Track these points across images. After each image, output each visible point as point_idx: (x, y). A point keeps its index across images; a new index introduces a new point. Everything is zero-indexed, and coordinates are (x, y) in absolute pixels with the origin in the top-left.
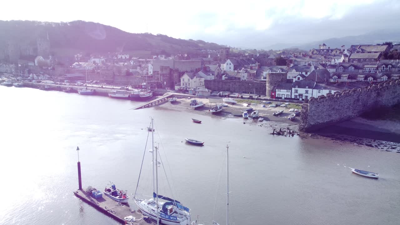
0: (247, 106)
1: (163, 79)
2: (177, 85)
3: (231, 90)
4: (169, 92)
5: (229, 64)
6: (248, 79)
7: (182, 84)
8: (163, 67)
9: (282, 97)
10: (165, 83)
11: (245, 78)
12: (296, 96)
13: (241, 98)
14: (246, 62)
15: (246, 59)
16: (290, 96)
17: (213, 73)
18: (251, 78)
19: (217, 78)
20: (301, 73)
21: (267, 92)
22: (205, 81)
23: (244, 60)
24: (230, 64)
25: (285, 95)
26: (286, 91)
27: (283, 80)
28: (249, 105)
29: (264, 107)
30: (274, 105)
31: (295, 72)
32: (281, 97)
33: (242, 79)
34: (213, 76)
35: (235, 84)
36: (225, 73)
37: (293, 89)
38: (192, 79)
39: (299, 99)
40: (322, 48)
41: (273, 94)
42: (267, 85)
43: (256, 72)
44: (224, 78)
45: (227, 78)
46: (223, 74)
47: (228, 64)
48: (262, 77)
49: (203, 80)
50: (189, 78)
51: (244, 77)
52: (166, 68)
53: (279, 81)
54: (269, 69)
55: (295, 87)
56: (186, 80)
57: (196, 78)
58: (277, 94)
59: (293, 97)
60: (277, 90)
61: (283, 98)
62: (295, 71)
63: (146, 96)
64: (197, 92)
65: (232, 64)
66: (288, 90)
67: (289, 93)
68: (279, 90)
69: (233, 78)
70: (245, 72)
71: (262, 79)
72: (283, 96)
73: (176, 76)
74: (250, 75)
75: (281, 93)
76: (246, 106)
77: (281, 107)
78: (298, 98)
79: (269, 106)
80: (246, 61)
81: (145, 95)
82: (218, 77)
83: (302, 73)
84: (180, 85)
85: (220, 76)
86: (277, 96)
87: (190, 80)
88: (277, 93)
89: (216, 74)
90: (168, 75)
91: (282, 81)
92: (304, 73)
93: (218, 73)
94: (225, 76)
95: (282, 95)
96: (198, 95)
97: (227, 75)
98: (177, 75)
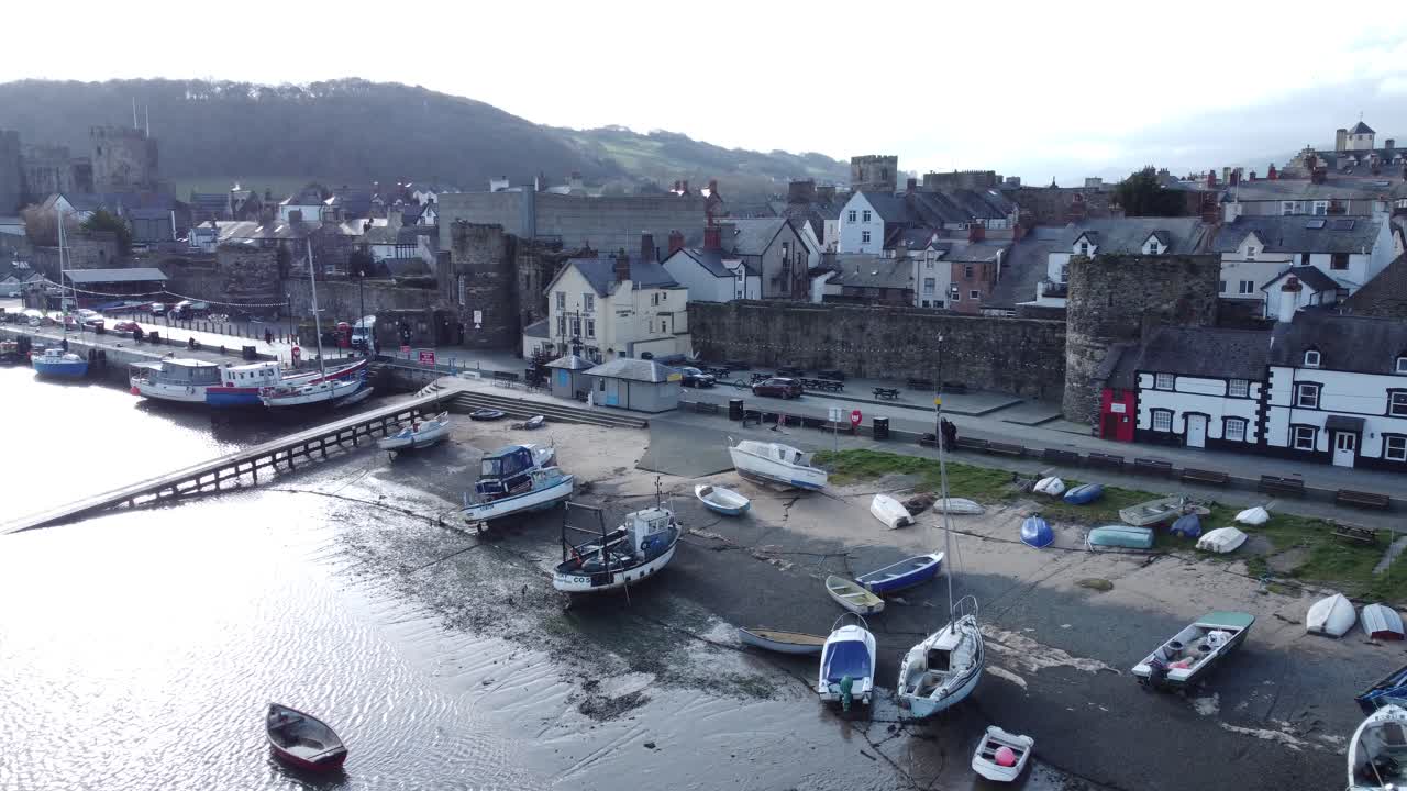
0: (903, 524)
1: (468, 294)
2: (532, 334)
3: (838, 365)
4: (456, 372)
5: (860, 217)
6: (956, 297)
7: (553, 328)
8: (465, 225)
9: (1184, 435)
10: (478, 317)
11: (940, 293)
12: (1306, 431)
13: (877, 438)
14: (954, 206)
15: (956, 193)
16: (1252, 429)
17: (754, 263)
18: (975, 294)
19: (777, 291)
20: (1298, 258)
21: (1071, 385)
22: (693, 308)
23: (944, 199)
24: (867, 217)
25: (1208, 418)
26: (1218, 386)
27: (1194, 301)
28: (915, 508)
29: (1044, 541)
30: (1132, 528)
31: (1258, 254)
32: (1178, 428)
33: (922, 296)
34: (754, 282)
35: (862, 328)
36: (829, 263)
37: (1282, 379)
38: (605, 294)
39: (1326, 459)
40: (1350, 145)
41: (1118, 408)
42: (1072, 337)
43: (1005, 257)
44: (819, 287)
45: (836, 290)
46: (817, 272)
47: (853, 218)
48: (1041, 288)
49: (677, 300)
50: (589, 290)
51: (930, 283)
52: (484, 232)
53: (1165, 314)
54: (1084, 240)
55: (1295, 365)
56: (575, 303)
57: (635, 288)
58: (1144, 407)
59: (1278, 436)
60: (1147, 380)
61: (1196, 439)
62: (1258, 247)
63: (301, 400)
64: (597, 385)
65: (875, 216)
66: (1238, 387)
67: (1249, 409)
68: (1166, 380)
69: (869, 293)
70: (941, 259)
71: (1042, 302)
72: (1197, 425)
73: (528, 277)
74: (966, 273)
75: (1179, 404)
76: (892, 521)
77: (1210, 553)
78: (1323, 445)
79: (1095, 535)
80: (955, 201)
81: (298, 394)
82: (784, 288)
83: (1306, 259)
84: (544, 332)
85: (794, 277)
86: (1144, 422)
87: (598, 301)
88: (1148, 399)
89: (772, 264)
90: (494, 275)
91: (1184, 311)
92: (1321, 262)
93: (785, 261)
94: (827, 282)
95: (1186, 416)
96: (603, 401)
97: (840, 273)
98: (533, 273)
